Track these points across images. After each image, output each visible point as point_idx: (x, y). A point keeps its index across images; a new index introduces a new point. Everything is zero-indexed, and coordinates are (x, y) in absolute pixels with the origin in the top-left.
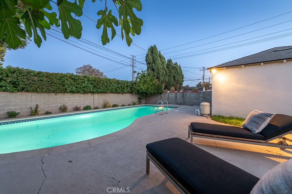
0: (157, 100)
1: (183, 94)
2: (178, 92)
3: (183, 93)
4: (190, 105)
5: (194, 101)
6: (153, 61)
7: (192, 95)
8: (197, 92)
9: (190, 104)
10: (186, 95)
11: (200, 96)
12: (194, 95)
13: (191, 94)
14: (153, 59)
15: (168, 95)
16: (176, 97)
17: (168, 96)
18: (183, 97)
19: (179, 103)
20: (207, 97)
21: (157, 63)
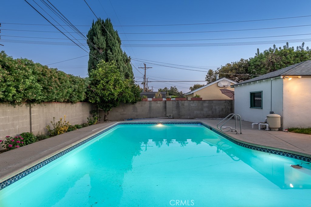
0: (125, 113)
1: (178, 104)
2: (167, 100)
3: (176, 101)
4: (190, 119)
5: (195, 113)
6: (106, 46)
7: (192, 105)
8: (199, 101)
9: (189, 117)
10: (183, 105)
11: (204, 105)
12: (195, 104)
13: (191, 102)
14: (107, 44)
15: (149, 105)
16: (165, 107)
17: (150, 107)
18: (178, 107)
19: (172, 116)
20: (214, 107)
21: (116, 50)
